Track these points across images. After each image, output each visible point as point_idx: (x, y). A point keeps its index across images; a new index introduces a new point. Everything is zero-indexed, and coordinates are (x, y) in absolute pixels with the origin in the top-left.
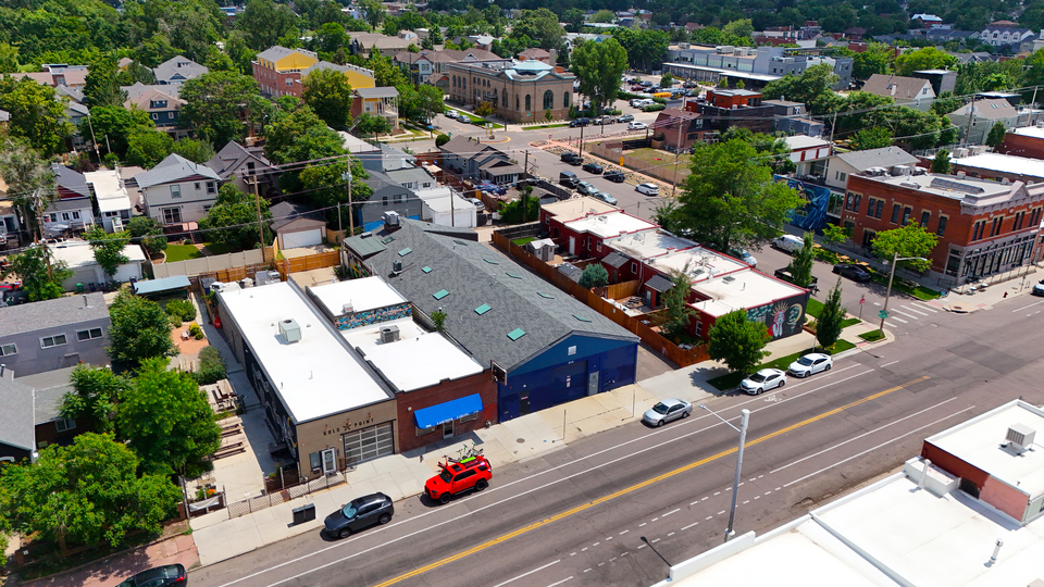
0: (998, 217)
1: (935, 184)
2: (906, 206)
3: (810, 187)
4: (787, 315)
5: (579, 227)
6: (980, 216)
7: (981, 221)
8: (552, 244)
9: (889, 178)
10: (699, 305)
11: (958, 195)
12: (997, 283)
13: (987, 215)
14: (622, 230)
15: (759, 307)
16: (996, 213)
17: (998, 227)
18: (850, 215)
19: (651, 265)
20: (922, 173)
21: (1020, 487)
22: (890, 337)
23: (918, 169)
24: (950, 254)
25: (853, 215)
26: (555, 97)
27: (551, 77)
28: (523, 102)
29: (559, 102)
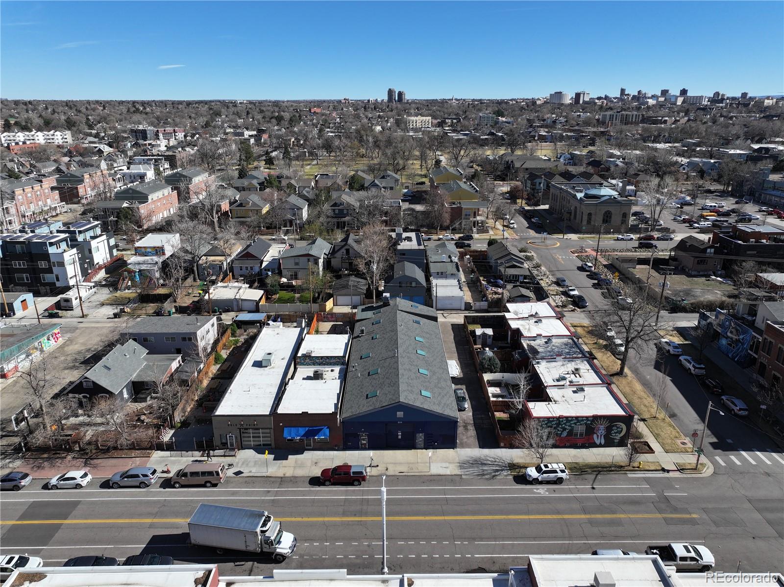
3: (739, 325)
4: (609, 429)
8: (490, 334)
18: (764, 357)
19: (537, 366)
25: (766, 358)
26: (613, 217)
27: (612, 200)
28: (585, 218)
29: (616, 219)
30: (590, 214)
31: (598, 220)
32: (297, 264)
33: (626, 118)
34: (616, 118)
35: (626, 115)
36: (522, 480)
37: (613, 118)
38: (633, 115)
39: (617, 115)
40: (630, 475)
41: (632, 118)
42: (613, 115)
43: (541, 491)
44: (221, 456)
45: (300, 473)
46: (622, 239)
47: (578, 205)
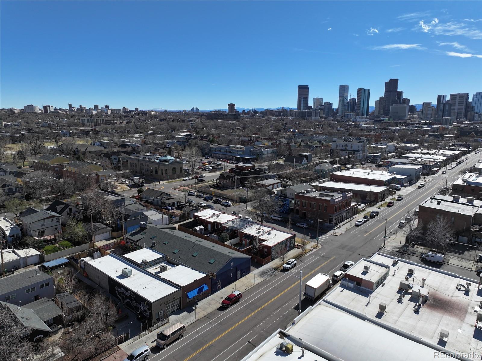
0: (340, 204)
1: (321, 195)
2: (314, 203)
3: (282, 199)
4: (290, 243)
5: (212, 220)
6: (336, 205)
7: (336, 206)
8: (203, 228)
9: (306, 194)
10: (264, 243)
11: (329, 198)
12: (343, 225)
13: (338, 204)
14: (228, 220)
15: (282, 241)
16: (340, 203)
17: (341, 207)
18: (297, 207)
19: (243, 232)
20: (315, 191)
21: (371, 281)
22: (320, 246)
23: (314, 190)
24: (329, 217)
25: (298, 207)
26: (176, 169)
27: (175, 162)
28: (164, 172)
29: (178, 171)
30: (166, 170)
31: (170, 172)
32: (43, 225)
33: (96, 121)
34: (91, 121)
35: (96, 120)
36: (285, 270)
37: (89, 121)
38: (100, 120)
39: (91, 120)
40: (306, 255)
41: (100, 121)
42: (89, 120)
43: (293, 270)
44: (161, 326)
45: (210, 310)
46: (186, 180)
47: (157, 166)
